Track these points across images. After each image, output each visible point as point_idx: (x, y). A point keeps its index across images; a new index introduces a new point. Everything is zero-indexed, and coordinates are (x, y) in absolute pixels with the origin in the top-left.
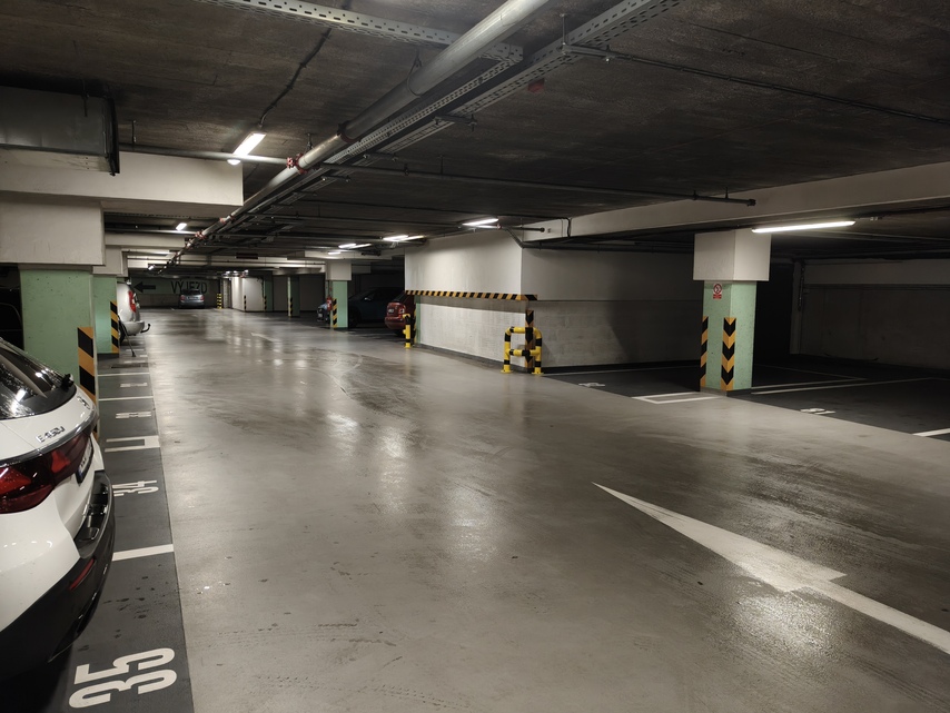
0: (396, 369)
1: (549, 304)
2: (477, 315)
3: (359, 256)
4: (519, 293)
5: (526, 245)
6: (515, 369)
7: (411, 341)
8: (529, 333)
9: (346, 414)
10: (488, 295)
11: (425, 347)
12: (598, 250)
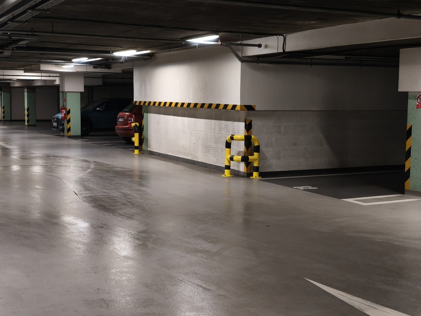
0: (126, 174)
1: (266, 114)
2: (200, 125)
3: (91, 69)
4: (238, 102)
5: (245, 60)
6: (236, 174)
7: (139, 148)
8: (248, 140)
9: (78, 216)
10: (210, 105)
11: (152, 154)
12: (311, 64)
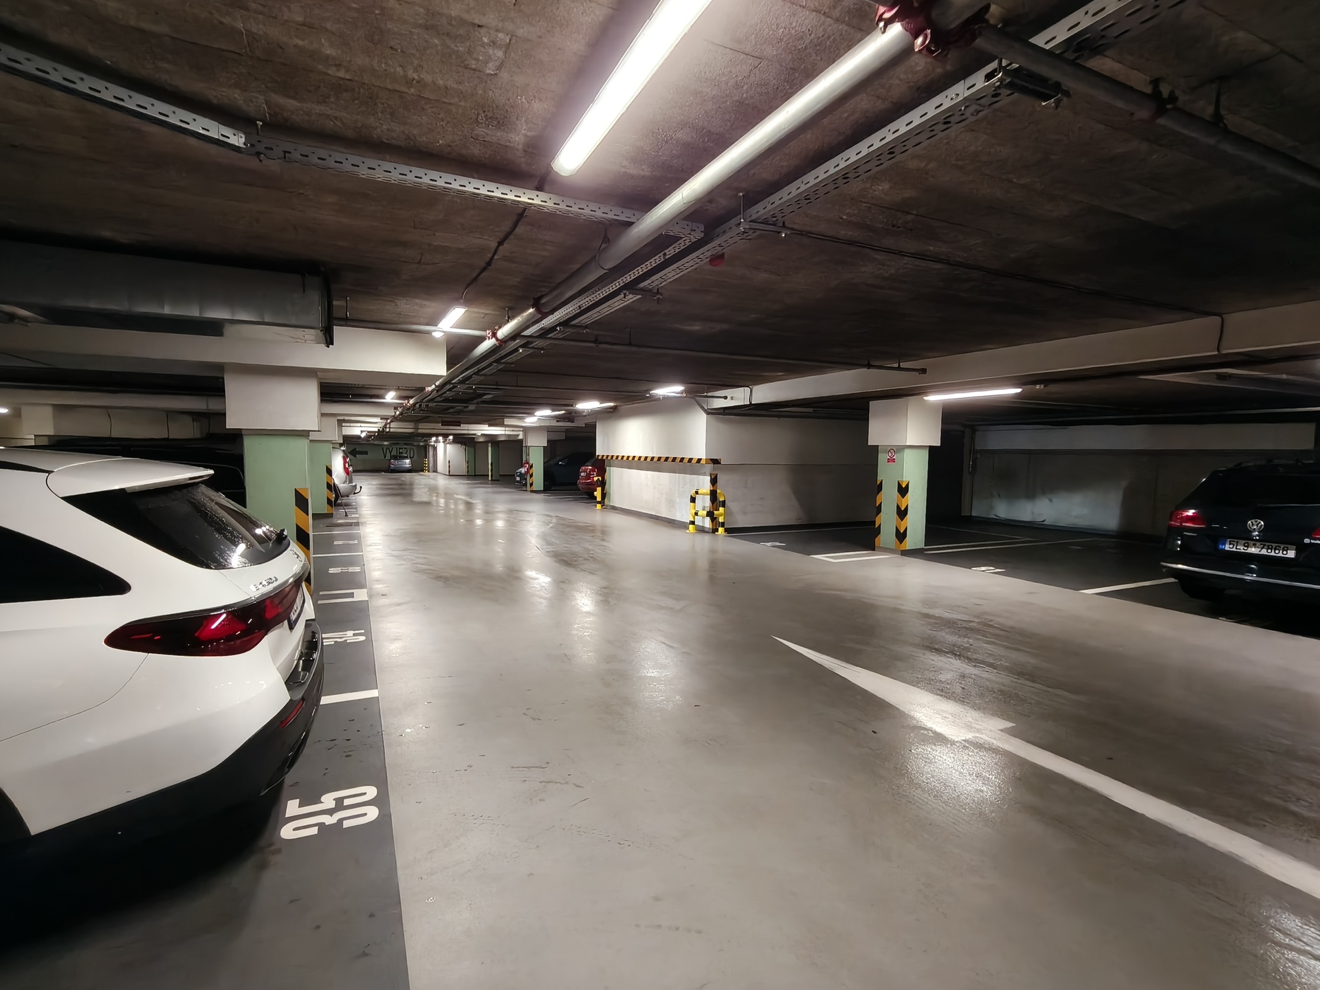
0: (588, 529)
1: (732, 468)
2: (664, 478)
3: (554, 423)
4: (703, 457)
5: (712, 412)
6: (701, 530)
7: (602, 502)
8: (713, 495)
9: (540, 570)
10: (674, 459)
11: (614, 508)
12: (779, 416)
